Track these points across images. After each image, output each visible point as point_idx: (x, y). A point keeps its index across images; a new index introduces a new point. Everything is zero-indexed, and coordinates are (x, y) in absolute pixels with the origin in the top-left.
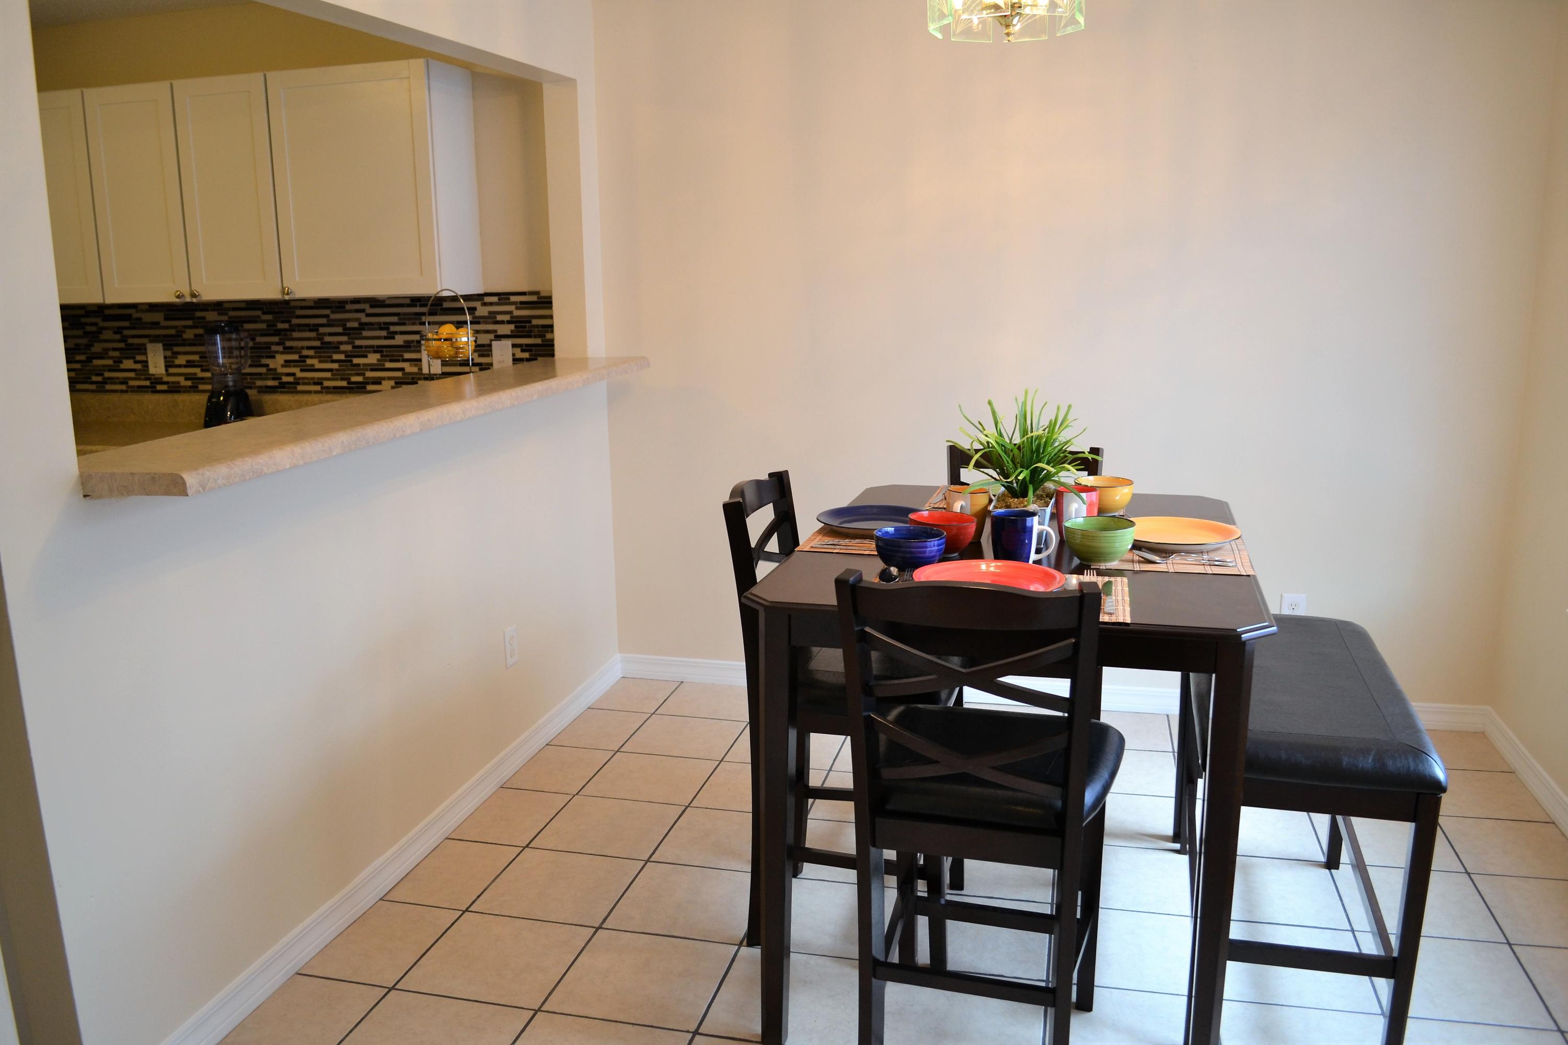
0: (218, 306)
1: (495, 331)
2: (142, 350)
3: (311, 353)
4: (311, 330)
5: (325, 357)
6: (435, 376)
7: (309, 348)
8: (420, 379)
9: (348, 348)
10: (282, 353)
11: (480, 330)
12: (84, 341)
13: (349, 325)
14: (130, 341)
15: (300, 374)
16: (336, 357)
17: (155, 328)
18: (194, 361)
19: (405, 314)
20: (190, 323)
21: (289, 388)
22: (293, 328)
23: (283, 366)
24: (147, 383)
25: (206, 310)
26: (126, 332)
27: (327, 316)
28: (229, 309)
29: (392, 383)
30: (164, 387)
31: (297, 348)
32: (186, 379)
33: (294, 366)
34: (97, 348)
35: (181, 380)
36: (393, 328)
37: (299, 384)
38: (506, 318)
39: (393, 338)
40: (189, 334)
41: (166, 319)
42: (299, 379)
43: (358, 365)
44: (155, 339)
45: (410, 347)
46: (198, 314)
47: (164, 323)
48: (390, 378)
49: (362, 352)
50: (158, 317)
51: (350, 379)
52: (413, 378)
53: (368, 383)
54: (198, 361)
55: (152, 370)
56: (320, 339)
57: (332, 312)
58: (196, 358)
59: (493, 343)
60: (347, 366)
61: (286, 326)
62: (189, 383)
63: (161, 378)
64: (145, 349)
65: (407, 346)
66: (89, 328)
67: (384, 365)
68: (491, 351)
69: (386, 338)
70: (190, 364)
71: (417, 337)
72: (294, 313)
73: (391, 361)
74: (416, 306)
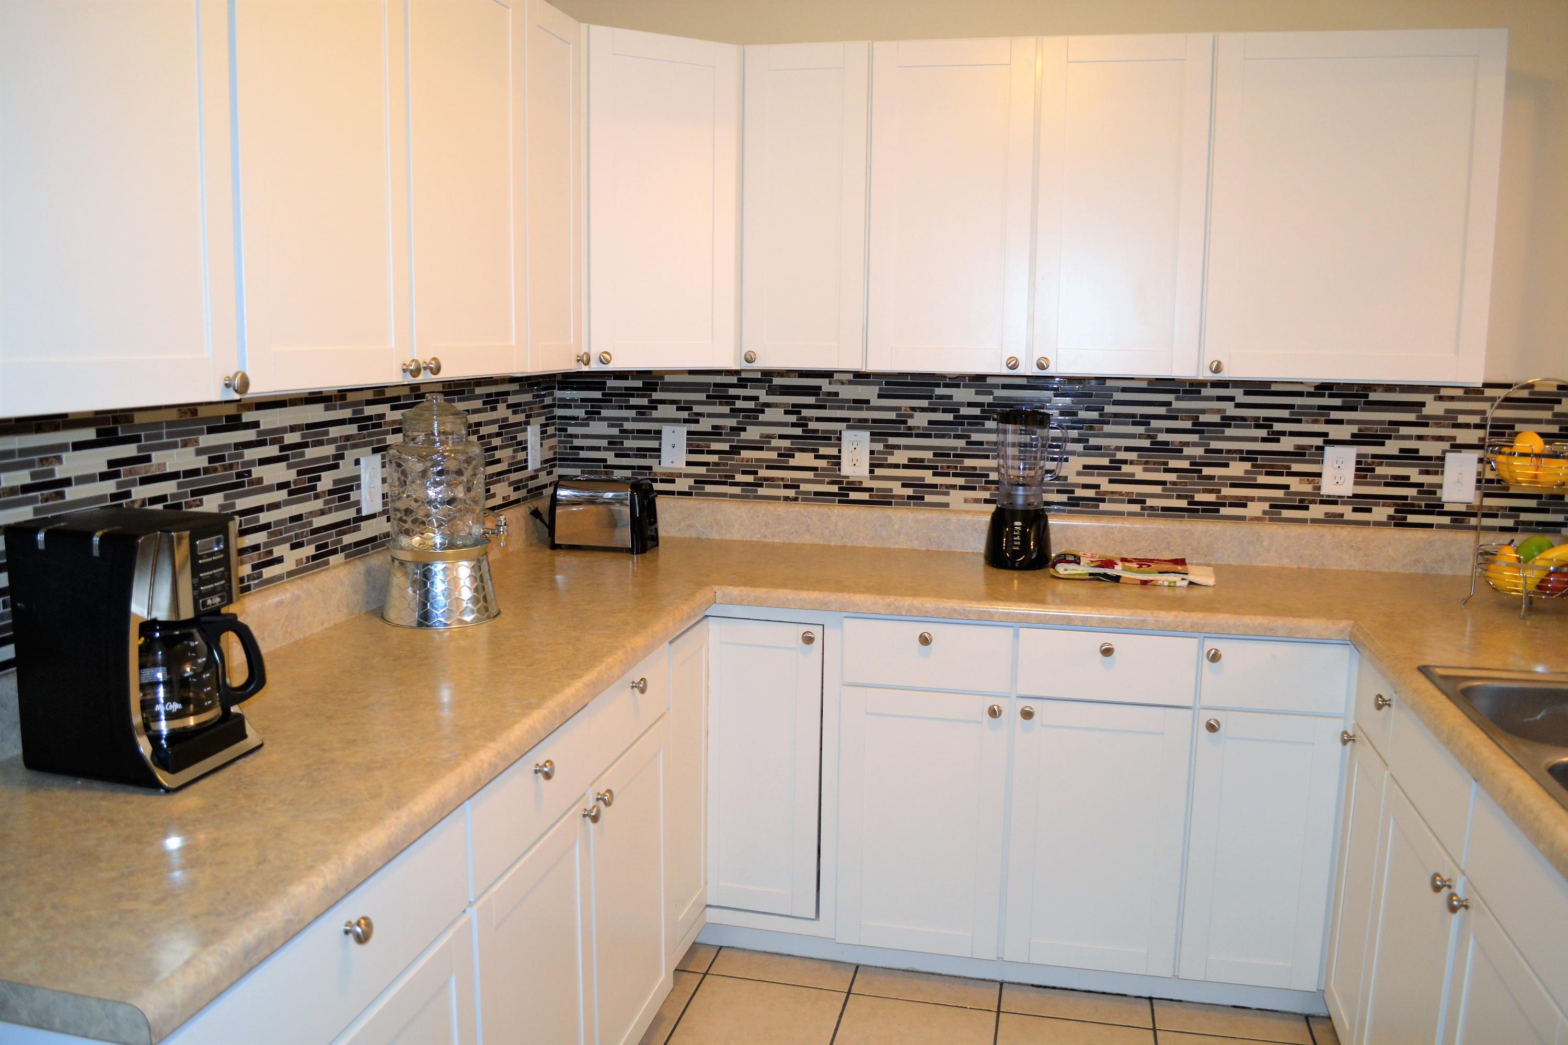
0: (978, 380)
1: (1454, 438)
2: (834, 439)
3: (1133, 456)
4: (1135, 424)
5: (1155, 463)
6: (1339, 499)
7: (1128, 449)
8: (1314, 502)
9: (1199, 451)
10: (1080, 455)
11: (1428, 436)
12: (733, 422)
13: (1203, 418)
14: (812, 425)
15: (1106, 486)
16: (1173, 464)
17: (861, 409)
18: (922, 460)
19: (1301, 407)
20: (924, 403)
21: (1086, 506)
22: (1104, 420)
23: (1079, 474)
24: (835, 489)
25: (958, 386)
26: (805, 413)
27: (1168, 404)
28: (996, 386)
29: (1266, 506)
30: (865, 496)
31: (1107, 448)
32: (904, 485)
33: (1099, 475)
34: (752, 433)
35: (897, 489)
36: (1277, 427)
37: (1103, 501)
38: (1476, 419)
39: (1278, 441)
40: (920, 420)
41: (880, 396)
42: (1106, 493)
43: (1212, 477)
44: (860, 424)
45: (1304, 455)
46: (939, 391)
47: (875, 402)
48: (1261, 499)
49: (1219, 459)
50: (869, 392)
51: (1193, 497)
52: (1301, 501)
53: (1224, 505)
54: (929, 460)
55: (847, 470)
56: (1149, 437)
57: (1177, 399)
58: (928, 455)
59: (1448, 455)
60: (1193, 478)
61: (1094, 415)
62: (909, 491)
63: (861, 483)
64: (839, 439)
65: (1299, 454)
66: (740, 404)
67: (1255, 479)
68: (1443, 466)
69: (1264, 440)
70: (914, 464)
71: (1319, 441)
72: (1111, 396)
73: (1268, 474)
74: (1323, 396)
